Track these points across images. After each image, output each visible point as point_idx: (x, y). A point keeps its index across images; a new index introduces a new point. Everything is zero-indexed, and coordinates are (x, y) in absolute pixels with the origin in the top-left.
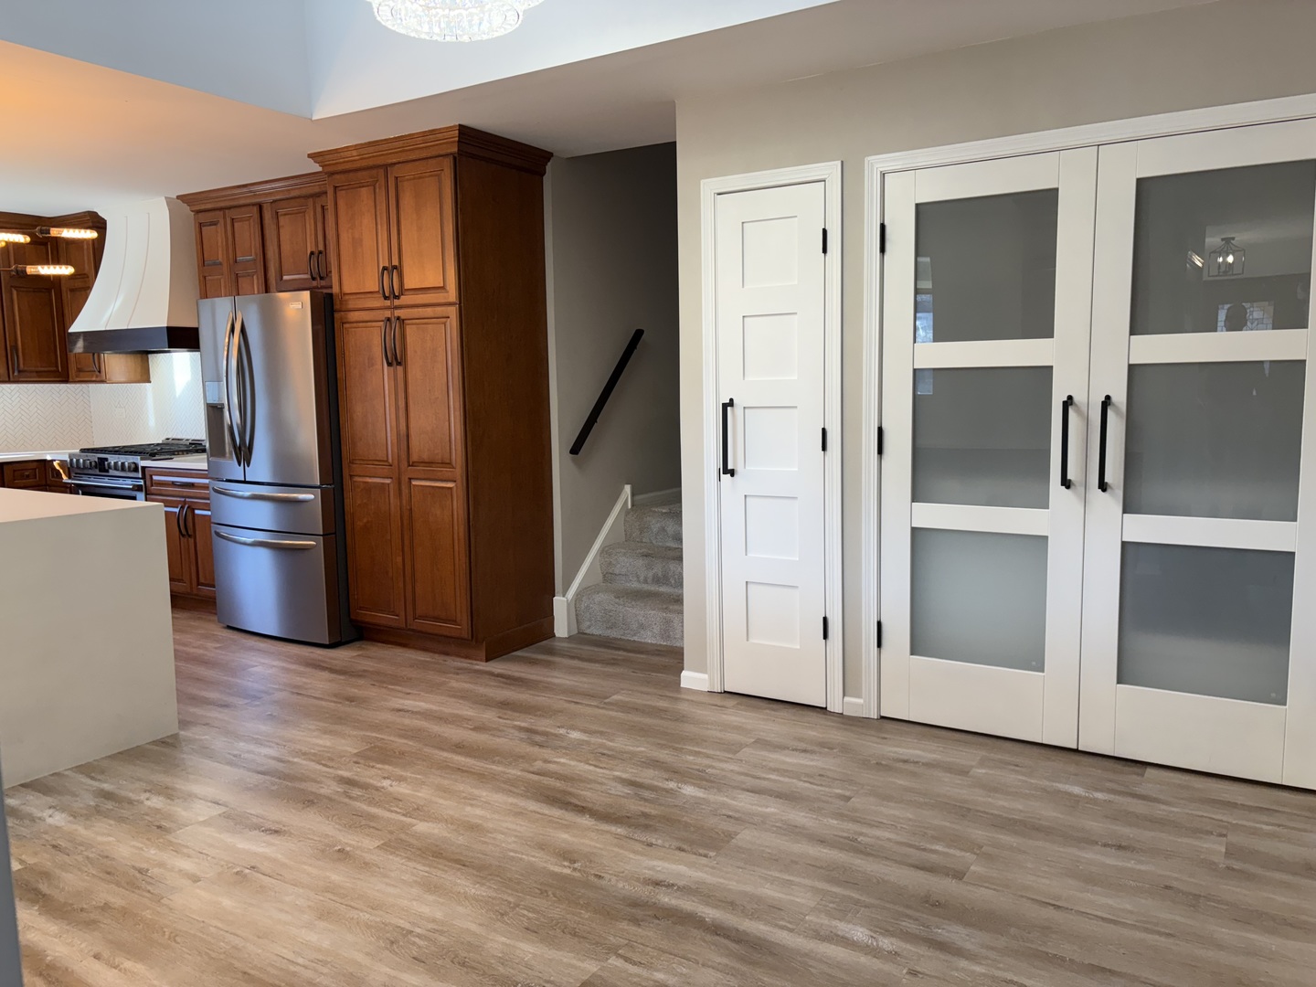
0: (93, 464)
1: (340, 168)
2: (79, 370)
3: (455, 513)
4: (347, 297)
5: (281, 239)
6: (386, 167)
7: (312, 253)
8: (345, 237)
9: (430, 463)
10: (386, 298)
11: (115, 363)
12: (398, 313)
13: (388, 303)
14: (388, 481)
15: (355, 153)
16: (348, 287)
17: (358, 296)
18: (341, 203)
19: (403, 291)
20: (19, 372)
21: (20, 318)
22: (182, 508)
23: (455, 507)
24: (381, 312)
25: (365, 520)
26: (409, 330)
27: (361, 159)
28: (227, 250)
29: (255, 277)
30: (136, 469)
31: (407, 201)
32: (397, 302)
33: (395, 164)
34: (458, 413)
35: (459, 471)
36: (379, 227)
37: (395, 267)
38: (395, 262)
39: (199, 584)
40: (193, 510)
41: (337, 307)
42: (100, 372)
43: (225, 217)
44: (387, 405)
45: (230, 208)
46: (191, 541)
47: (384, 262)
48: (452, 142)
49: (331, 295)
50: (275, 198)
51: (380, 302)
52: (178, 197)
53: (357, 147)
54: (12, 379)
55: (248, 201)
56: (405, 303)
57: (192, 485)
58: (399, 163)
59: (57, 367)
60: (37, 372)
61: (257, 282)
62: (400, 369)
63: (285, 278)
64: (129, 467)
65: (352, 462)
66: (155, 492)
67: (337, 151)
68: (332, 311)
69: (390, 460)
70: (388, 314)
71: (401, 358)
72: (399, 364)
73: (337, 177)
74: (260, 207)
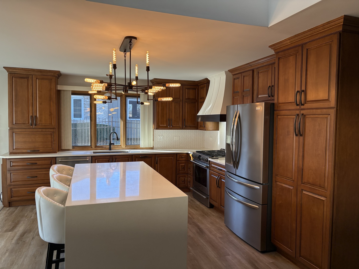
0: (198, 157)
1: (282, 49)
2: (200, 126)
3: (325, 213)
4: (280, 105)
5: (259, 82)
6: (302, 46)
7: (270, 86)
8: (281, 79)
9: (313, 185)
10: (297, 105)
11: (210, 125)
12: (302, 112)
13: (298, 107)
14: (292, 188)
15: (288, 41)
16: (281, 100)
17: (285, 104)
18: (281, 64)
19: (306, 101)
20: (185, 126)
21: (187, 110)
22: (218, 177)
23: (325, 210)
24: (294, 111)
25: (280, 202)
26: (307, 120)
27: (291, 44)
28: (241, 88)
29: (249, 96)
30: (207, 161)
31: (312, 59)
32: (302, 107)
33: (307, 43)
34: (330, 164)
35: (329, 192)
36: (297, 73)
37: (303, 91)
38: (303, 88)
39: (221, 205)
40: (221, 179)
41: (276, 109)
42: (205, 127)
43: (241, 76)
44: (294, 153)
45: (243, 72)
46: (220, 189)
47: (298, 89)
48: (339, 26)
49: (274, 104)
50: (258, 67)
51: (295, 107)
52: (229, 71)
53: (289, 39)
54: (183, 128)
55: (249, 69)
56: (306, 107)
57: (221, 170)
58: (310, 42)
59: (195, 125)
60: (190, 126)
61: (250, 99)
62: (301, 138)
63: (259, 96)
64: (206, 160)
65: (277, 175)
66: (212, 169)
67: (281, 42)
68: (274, 110)
69: (293, 178)
70: (298, 112)
71: (303, 133)
72: (301, 135)
73: (280, 53)
74: (253, 71)
